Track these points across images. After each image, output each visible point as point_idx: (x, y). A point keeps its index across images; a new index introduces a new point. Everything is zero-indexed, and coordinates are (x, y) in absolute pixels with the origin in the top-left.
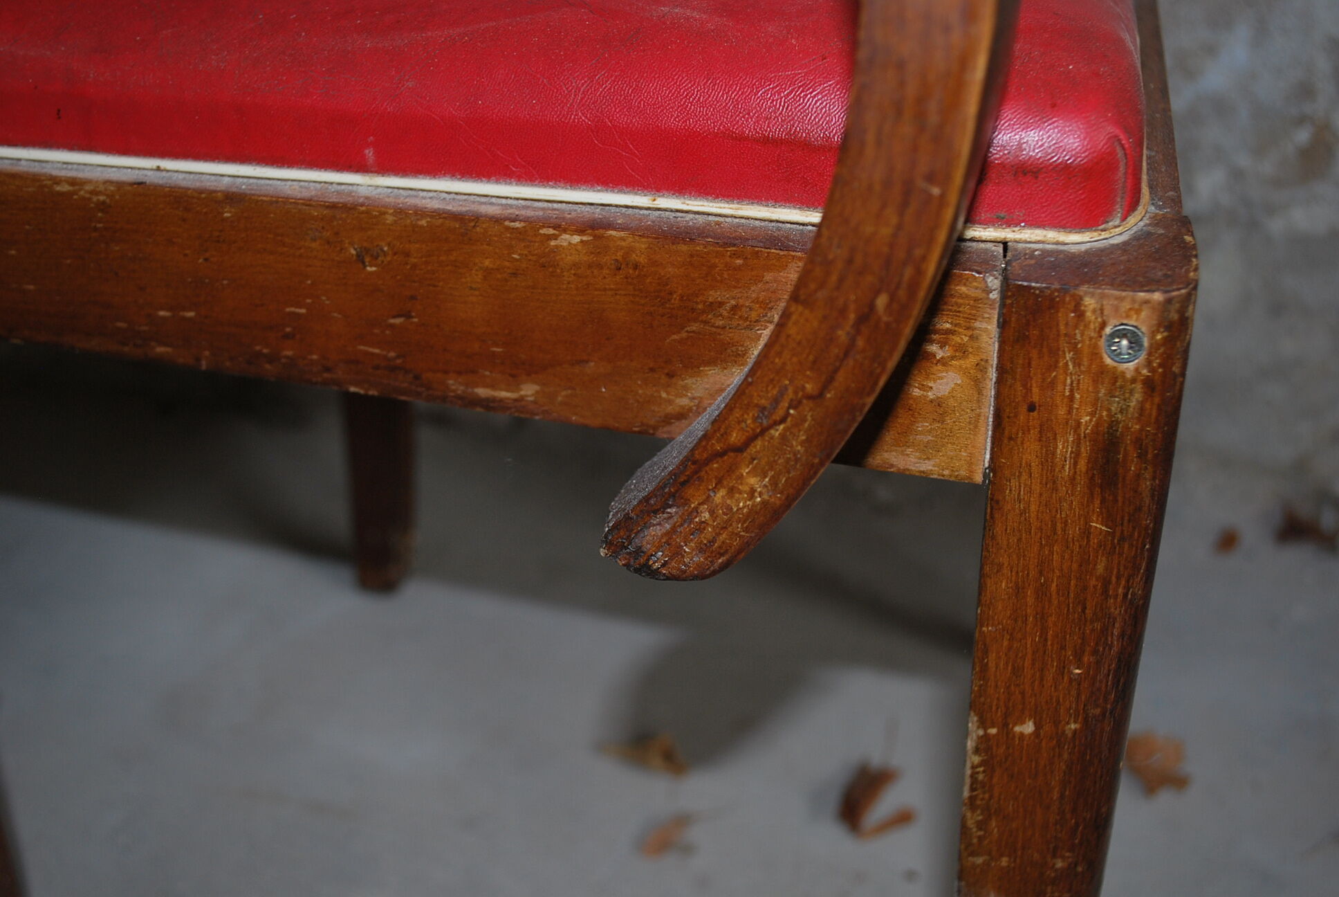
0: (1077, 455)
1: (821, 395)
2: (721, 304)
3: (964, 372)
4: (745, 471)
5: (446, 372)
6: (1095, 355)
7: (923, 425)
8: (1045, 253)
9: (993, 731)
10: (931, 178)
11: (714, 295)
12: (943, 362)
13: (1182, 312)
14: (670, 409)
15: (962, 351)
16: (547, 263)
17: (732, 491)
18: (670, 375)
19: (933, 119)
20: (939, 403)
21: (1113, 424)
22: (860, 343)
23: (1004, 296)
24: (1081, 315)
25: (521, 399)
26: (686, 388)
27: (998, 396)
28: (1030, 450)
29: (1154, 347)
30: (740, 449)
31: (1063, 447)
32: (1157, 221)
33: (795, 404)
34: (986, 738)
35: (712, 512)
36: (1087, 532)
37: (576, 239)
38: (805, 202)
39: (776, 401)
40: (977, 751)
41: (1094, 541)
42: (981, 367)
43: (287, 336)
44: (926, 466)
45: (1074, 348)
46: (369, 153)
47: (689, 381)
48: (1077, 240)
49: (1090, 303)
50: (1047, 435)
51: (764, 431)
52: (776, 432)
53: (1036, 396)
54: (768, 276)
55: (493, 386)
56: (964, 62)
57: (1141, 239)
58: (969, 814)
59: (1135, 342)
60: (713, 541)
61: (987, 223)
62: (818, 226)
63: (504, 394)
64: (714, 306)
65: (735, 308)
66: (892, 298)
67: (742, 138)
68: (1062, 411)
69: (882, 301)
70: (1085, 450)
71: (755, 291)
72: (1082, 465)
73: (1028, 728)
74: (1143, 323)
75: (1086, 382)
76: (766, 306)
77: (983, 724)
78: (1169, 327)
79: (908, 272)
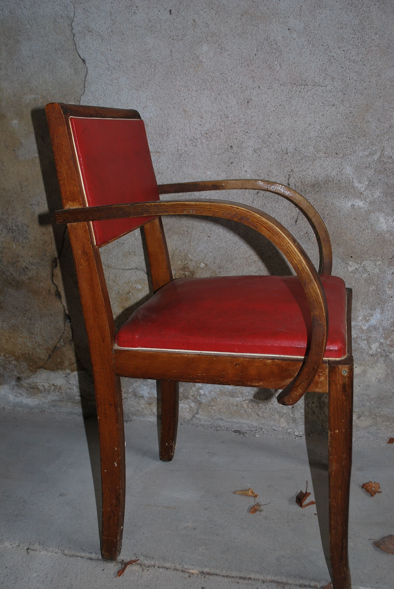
0: (340, 387)
1: (308, 378)
2: (291, 369)
3: (324, 377)
4: (299, 389)
5: (248, 381)
6: (341, 373)
7: (319, 385)
8: (334, 361)
9: (332, 432)
10: (320, 352)
11: (290, 368)
12: (322, 376)
13: (351, 367)
14: (283, 385)
15: (324, 374)
16: (266, 365)
17: (297, 392)
18: (283, 380)
19: (320, 346)
20: (321, 381)
21: (344, 383)
22: (313, 372)
23: (329, 366)
24: (339, 368)
25: (260, 385)
26: (285, 382)
27: (329, 379)
28: (334, 387)
29: (348, 372)
30: (298, 386)
31: (338, 386)
32: (348, 356)
33: (305, 380)
34: (331, 434)
35: (294, 395)
36: (343, 399)
37: (270, 361)
38: (301, 356)
39: (303, 380)
40: (330, 436)
41: (344, 400)
42: (326, 376)
43: (221, 377)
44: (320, 391)
45: (338, 373)
46: (236, 350)
47: (286, 381)
48: (338, 359)
49: (340, 367)
50: (336, 385)
51: (301, 383)
52: (303, 384)
53: (334, 380)
54: (298, 365)
55: (255, 383)
56: (323, 340)
57: (346, 359)
58: (329, 448)
59: (346, 372)
60: (294, 399)
61: (326, 357)
62: (304, 358)
63: (257, 384)
64: (290, 370)
65: (293, 370)
66: (317, 366)
67: (292, 347)
68: (338, 381)
69: (315, 367)
70: (341, 387)
71: (296, 367)
72: (341, 389)
73: (337, 431)
74: (346, 369)
75: (340, 377)
76: (297, 369)
77: (331, 431)
78: (350, 369)
79: (318, 363)
